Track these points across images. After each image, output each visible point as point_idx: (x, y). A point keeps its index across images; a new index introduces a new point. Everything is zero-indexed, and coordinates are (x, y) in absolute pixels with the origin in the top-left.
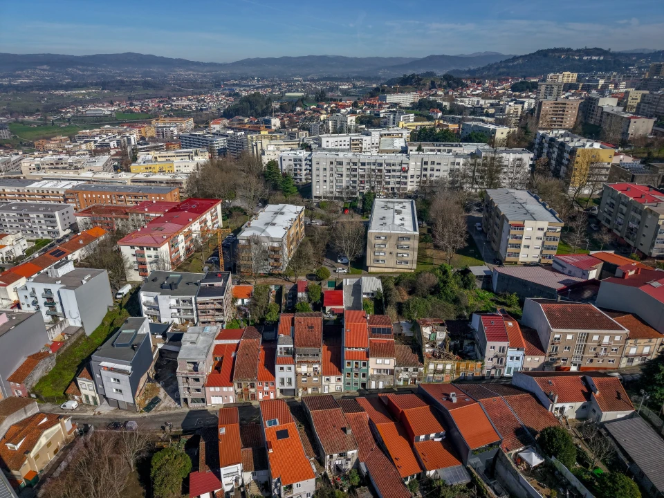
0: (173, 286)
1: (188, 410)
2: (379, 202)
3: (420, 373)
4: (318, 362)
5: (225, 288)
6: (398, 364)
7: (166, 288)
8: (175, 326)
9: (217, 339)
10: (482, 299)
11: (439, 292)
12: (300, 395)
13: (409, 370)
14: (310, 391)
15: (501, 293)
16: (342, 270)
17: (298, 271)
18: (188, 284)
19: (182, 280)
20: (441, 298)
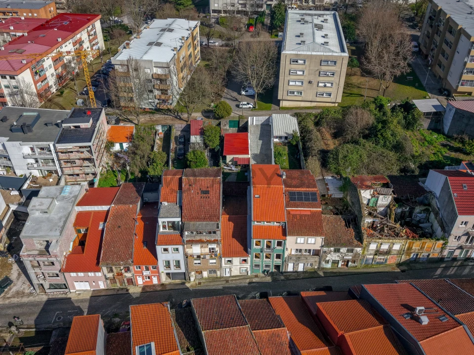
0: (25, 129)
1: (45, 298)
2: (293, 15)
3: (357, 255)
4: (215, 242)
5: (94, 130)
6: (327, 244)
7: (17, 130)
8: (35, 180)
9: (79, 205)
10: (430, 143)
11: (376, 136)
12: (192, 279)
13: (341, 251)
14: (205, 274)
15: (455, 136)
16: (247, 105)
17: (191, 106)
18: (46, 124)
19: (40, 120)
20: (377, 143)
